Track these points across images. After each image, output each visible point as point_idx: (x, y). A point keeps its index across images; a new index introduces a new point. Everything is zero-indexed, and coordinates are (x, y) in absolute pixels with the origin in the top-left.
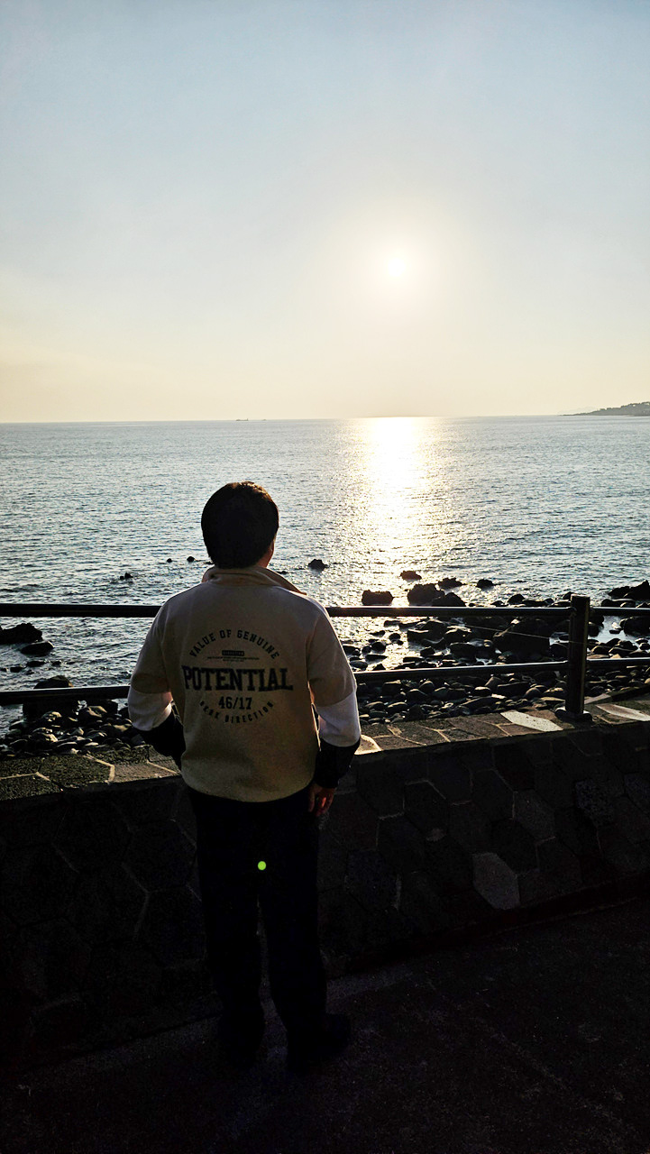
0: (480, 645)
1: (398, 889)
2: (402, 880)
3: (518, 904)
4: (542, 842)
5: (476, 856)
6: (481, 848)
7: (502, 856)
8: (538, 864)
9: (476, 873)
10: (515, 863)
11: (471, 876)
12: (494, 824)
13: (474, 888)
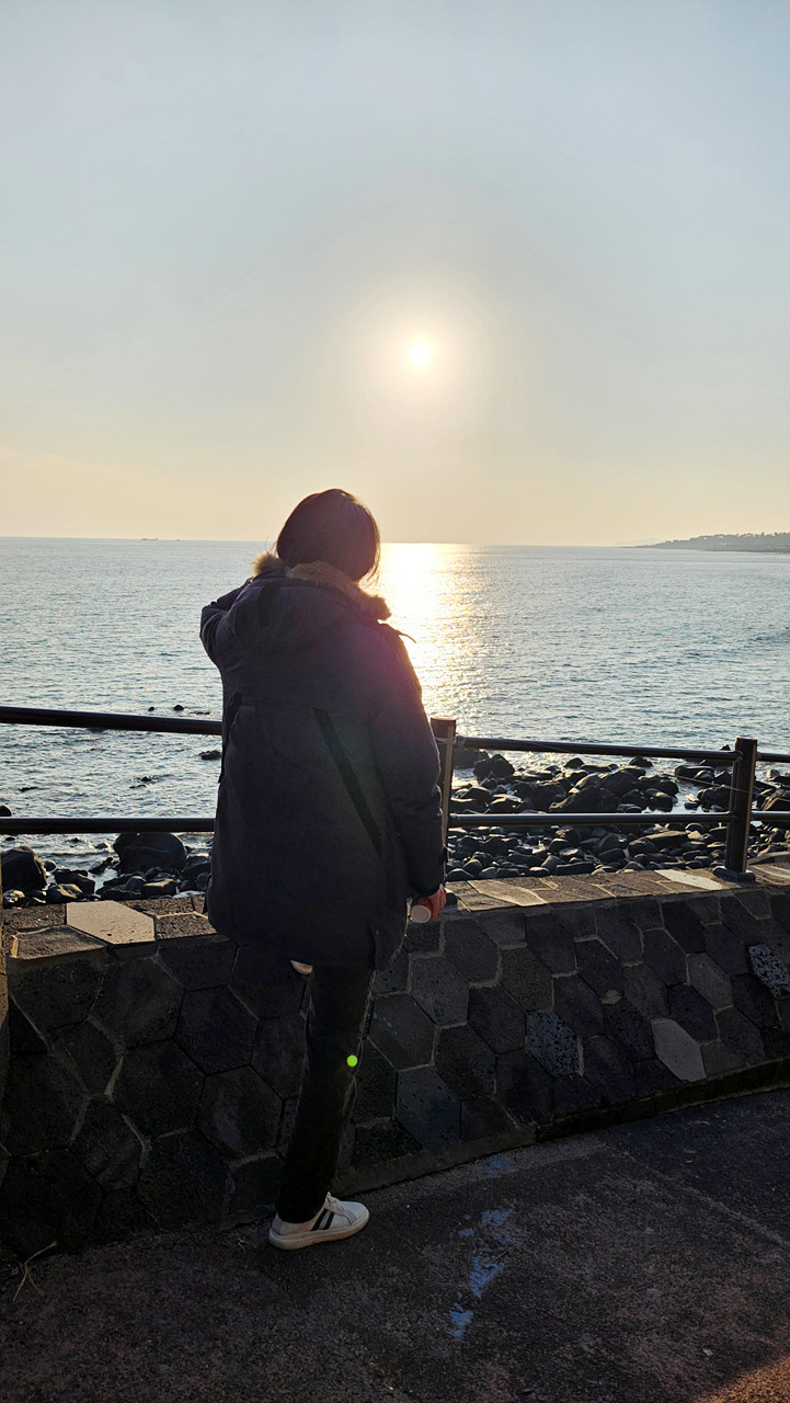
1: (581, 1052)
2: (584, 1047)
3: (704, 1076)
4: (720, 1010)
5: (654, 1023)
6: (659, 1015)
7: (681, 1024)
8: (719, 1033)
9: (657, 1039)
10: (696, 1031)
11: (652, 1045)
12: (670, 988)
13: (656, 1056)
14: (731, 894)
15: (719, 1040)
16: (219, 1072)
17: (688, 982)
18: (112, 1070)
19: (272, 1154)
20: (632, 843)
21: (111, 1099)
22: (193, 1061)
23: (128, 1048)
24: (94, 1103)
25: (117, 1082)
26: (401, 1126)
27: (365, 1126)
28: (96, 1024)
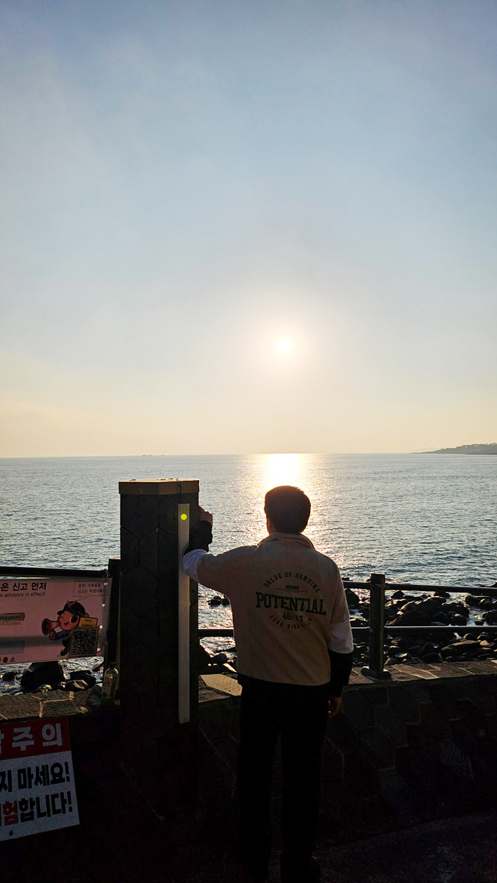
1: (470, 764)
2: (471, 761)
20: (443, 649)
26: (384, 800)
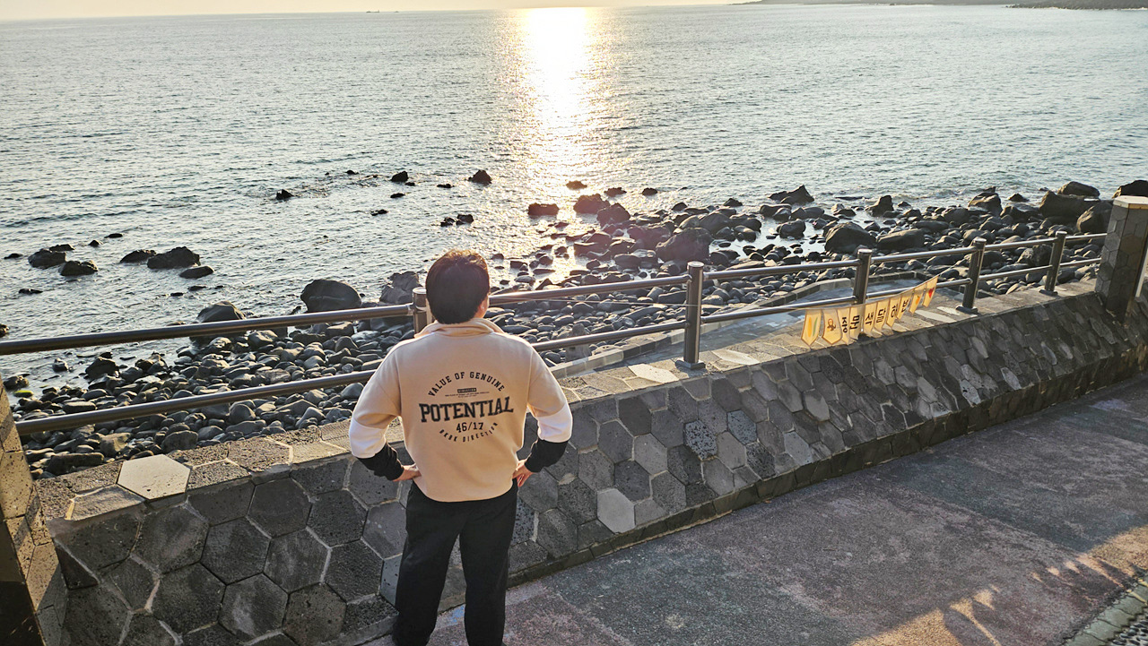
0: (644, 256)
1: (536, 525)
2: (539, 518)
3: (634, 527)
4: (655, 475)
5: (600, 493)
6: (605, 486)
7: (622, 490)
8: (652, 493)
9: (600, 506)
10: (632, 494)
11: (595, 508)
12: (616, 465)
13: (597, 518)
14: (680, 384)
15: (651, 498)
16: (237, 581)
17: (632, 459)
18: (150, 591)
19: (277, 633)
21: (150, 611)
22: (217, 576)
23: (164, 573)
24: (137, 617)
25: (155, 599)
26: (383, 598)
27: (355, 602)
28: (138, 560)
